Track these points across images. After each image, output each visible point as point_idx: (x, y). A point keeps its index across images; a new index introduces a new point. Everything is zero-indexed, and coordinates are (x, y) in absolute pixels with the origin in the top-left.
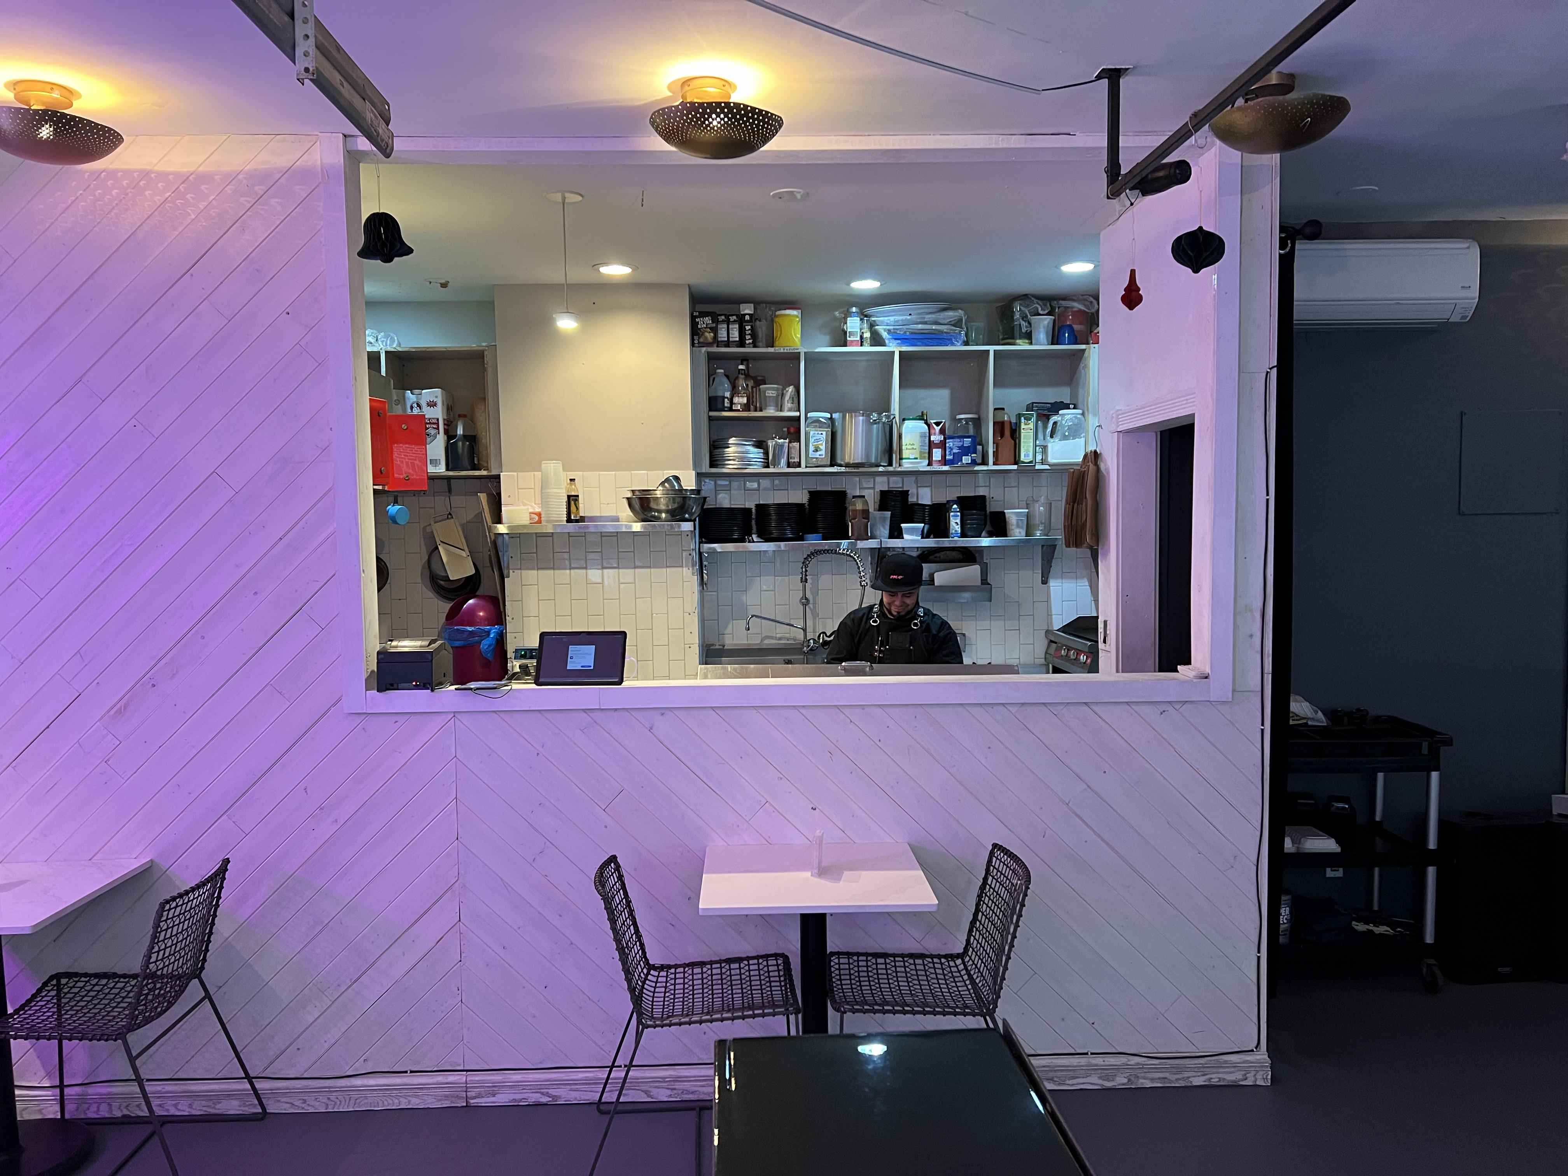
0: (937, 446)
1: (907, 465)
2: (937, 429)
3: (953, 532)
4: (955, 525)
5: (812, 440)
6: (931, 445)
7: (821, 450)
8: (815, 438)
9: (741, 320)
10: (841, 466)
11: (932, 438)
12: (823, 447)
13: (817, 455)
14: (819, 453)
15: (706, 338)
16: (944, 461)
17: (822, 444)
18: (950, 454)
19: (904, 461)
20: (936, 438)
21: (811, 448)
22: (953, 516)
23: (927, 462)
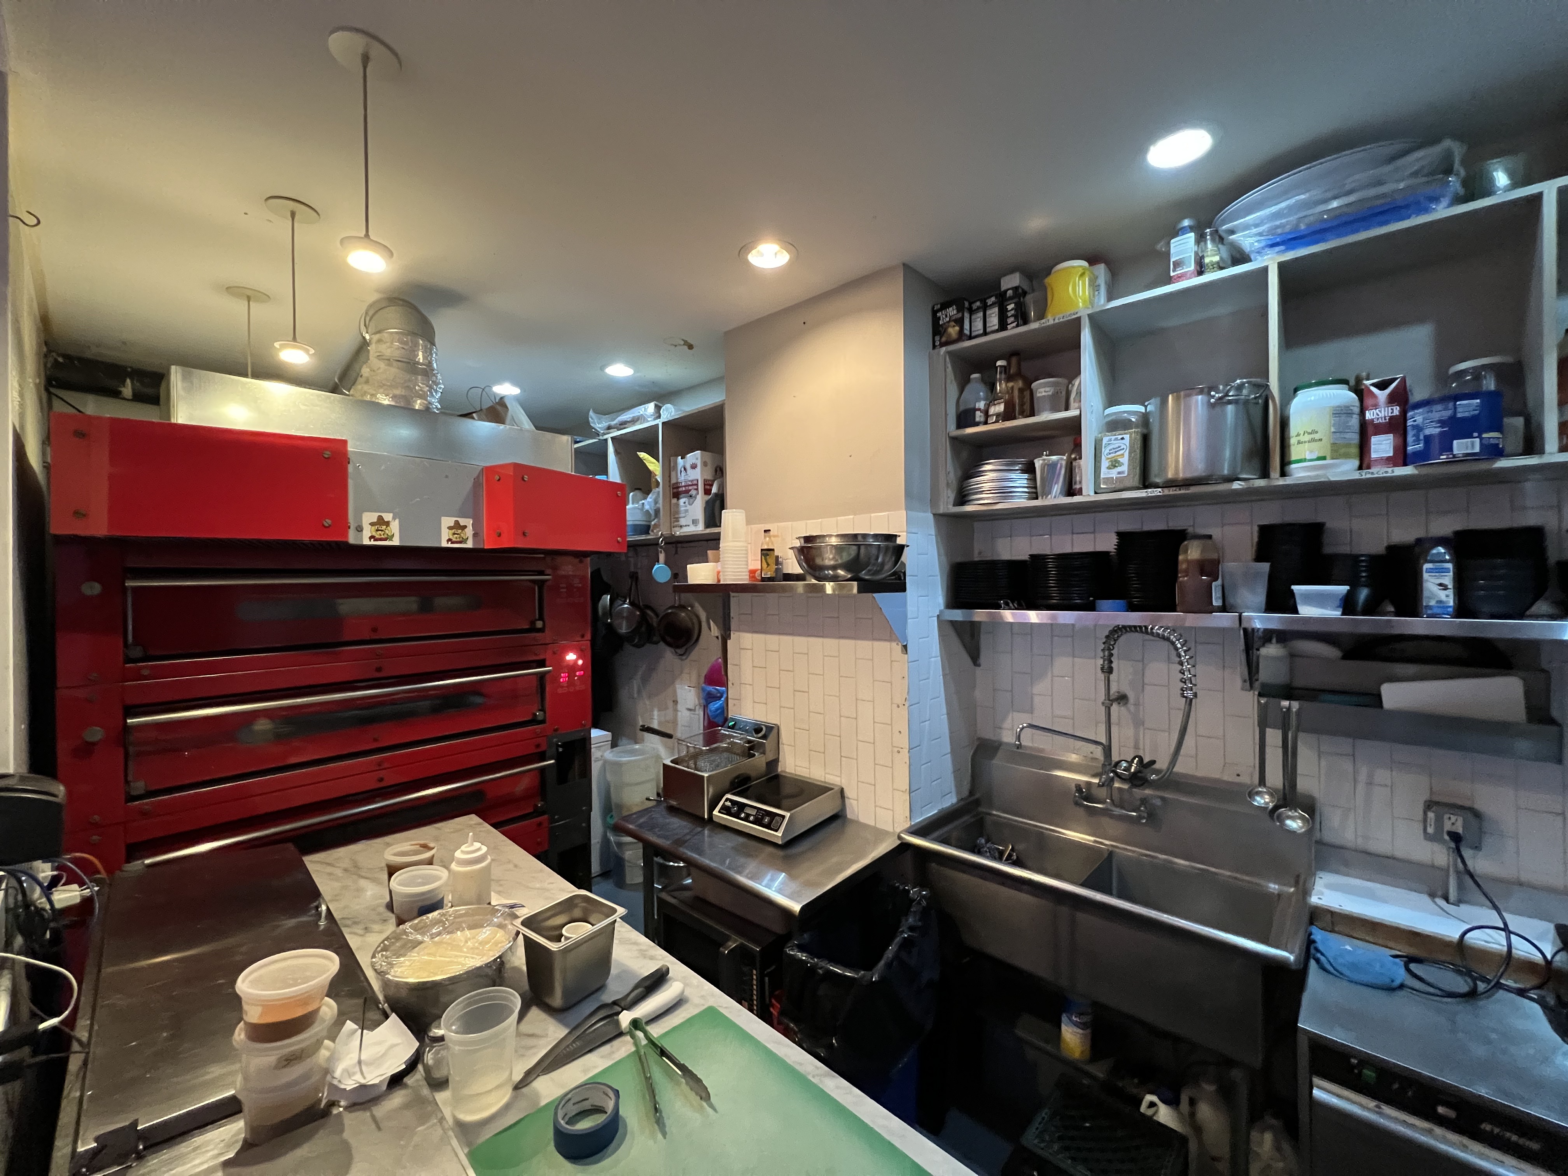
0: (1380, 429)
1: (1299, 473)
2: (1382, 395)
3: (1433, 603)
4: (1435, 589)
5: (1105, 451)
6: (1366, 430)
7: (1121, 464)
8: (1111, 447)
9: (1002, 300)
10: (1156, 486)
11: (1369, 415)
12: (1125, 460)
13: (1114, 474)
14: (1119, 469)
15: (950, 335)
16: (1402, 457)
17: (1123, 455)
18: (1417, 441)
19: (1293, 466)
20: (1379, 413)
21: (1105, 464)
22: (1429, 571)
23: (1356, 463)
